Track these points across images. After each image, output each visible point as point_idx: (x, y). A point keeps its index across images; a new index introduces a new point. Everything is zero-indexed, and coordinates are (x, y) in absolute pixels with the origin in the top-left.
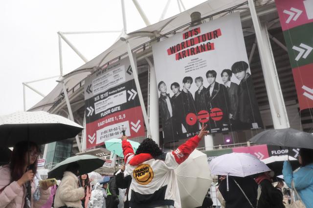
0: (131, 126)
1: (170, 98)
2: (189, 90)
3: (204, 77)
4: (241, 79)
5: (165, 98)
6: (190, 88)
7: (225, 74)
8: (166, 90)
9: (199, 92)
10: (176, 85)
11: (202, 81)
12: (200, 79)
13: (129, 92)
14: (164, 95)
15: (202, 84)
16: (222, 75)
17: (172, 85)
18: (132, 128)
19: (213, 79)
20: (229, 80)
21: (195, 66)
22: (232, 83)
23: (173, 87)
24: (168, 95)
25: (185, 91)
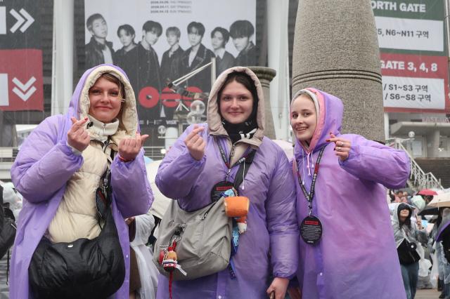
0: (11, 86)
1: (112, 51)
2: (153, 46)
3: (184, 31)
4: (241, 49)
5: (102, 47)
6: (155, 42)
7: (219, 34)
8: (106, 33)
9: (171, 54)
10: (129, 30)
11: (178, 35)
12: (174, 30)
13: (13, 12)
14: (101, 41)
15: (178, 41)
16: (213, 35)
17: (121, 28)
18: (15, 90)
19: (198, 38)
20: (223, 46)
21: (170, 4)
22: (227, 54)
23: (123, 32)
24: (110, 44)
25: (145, 46)
